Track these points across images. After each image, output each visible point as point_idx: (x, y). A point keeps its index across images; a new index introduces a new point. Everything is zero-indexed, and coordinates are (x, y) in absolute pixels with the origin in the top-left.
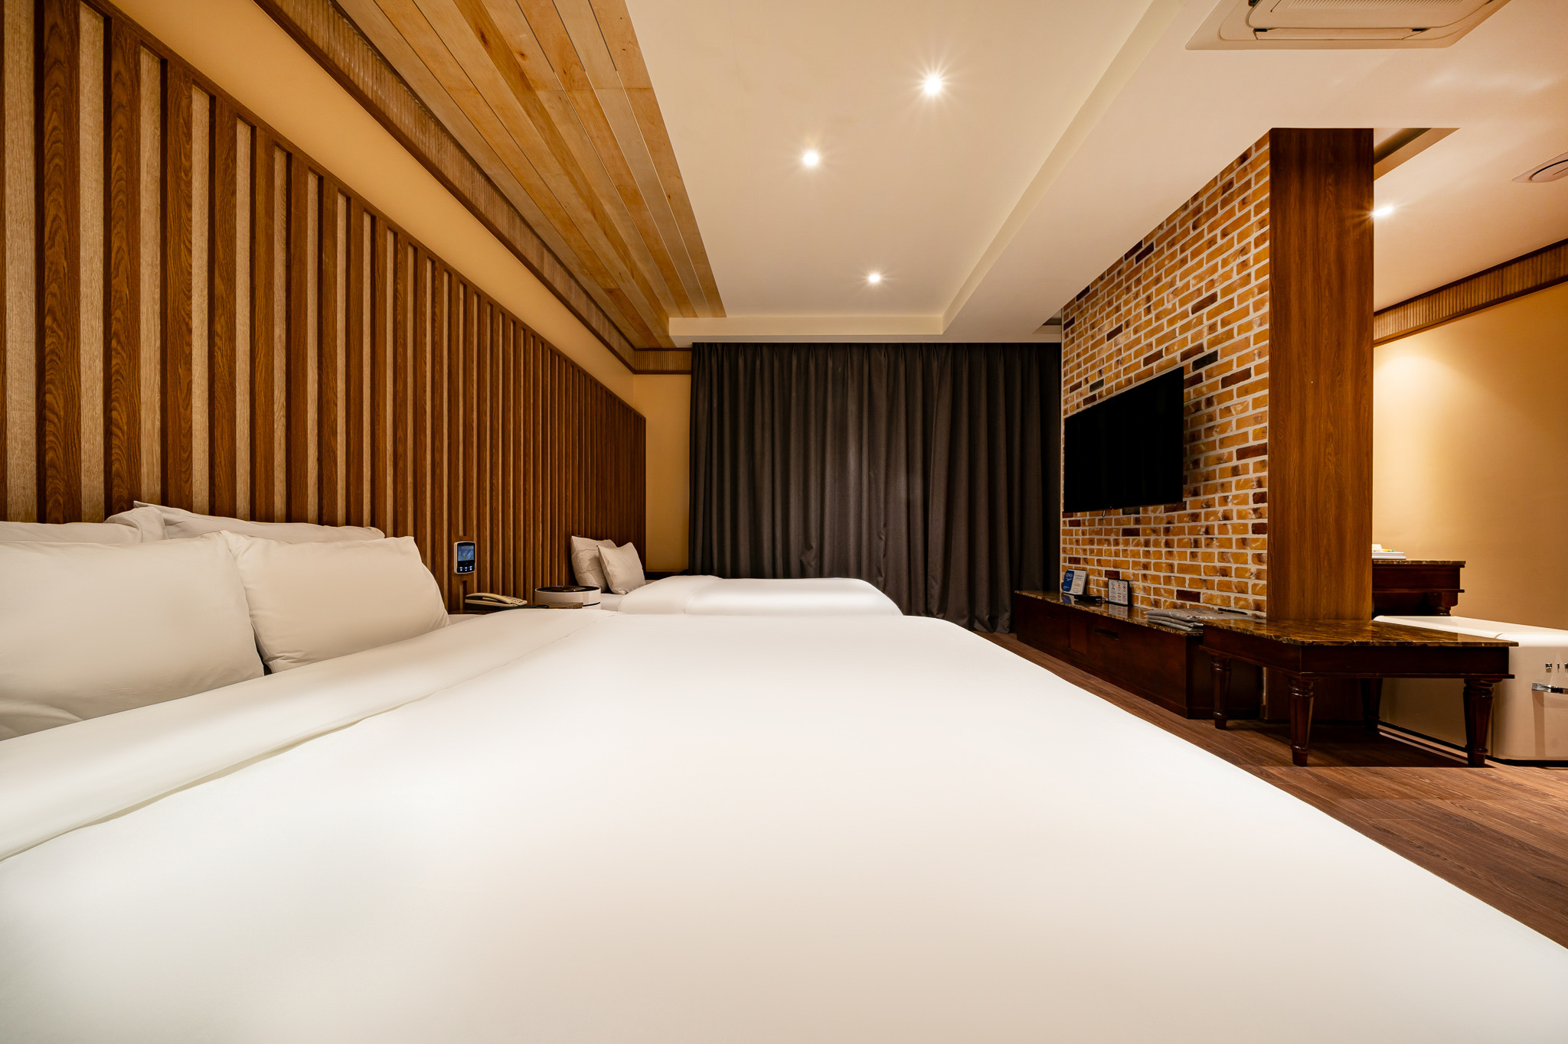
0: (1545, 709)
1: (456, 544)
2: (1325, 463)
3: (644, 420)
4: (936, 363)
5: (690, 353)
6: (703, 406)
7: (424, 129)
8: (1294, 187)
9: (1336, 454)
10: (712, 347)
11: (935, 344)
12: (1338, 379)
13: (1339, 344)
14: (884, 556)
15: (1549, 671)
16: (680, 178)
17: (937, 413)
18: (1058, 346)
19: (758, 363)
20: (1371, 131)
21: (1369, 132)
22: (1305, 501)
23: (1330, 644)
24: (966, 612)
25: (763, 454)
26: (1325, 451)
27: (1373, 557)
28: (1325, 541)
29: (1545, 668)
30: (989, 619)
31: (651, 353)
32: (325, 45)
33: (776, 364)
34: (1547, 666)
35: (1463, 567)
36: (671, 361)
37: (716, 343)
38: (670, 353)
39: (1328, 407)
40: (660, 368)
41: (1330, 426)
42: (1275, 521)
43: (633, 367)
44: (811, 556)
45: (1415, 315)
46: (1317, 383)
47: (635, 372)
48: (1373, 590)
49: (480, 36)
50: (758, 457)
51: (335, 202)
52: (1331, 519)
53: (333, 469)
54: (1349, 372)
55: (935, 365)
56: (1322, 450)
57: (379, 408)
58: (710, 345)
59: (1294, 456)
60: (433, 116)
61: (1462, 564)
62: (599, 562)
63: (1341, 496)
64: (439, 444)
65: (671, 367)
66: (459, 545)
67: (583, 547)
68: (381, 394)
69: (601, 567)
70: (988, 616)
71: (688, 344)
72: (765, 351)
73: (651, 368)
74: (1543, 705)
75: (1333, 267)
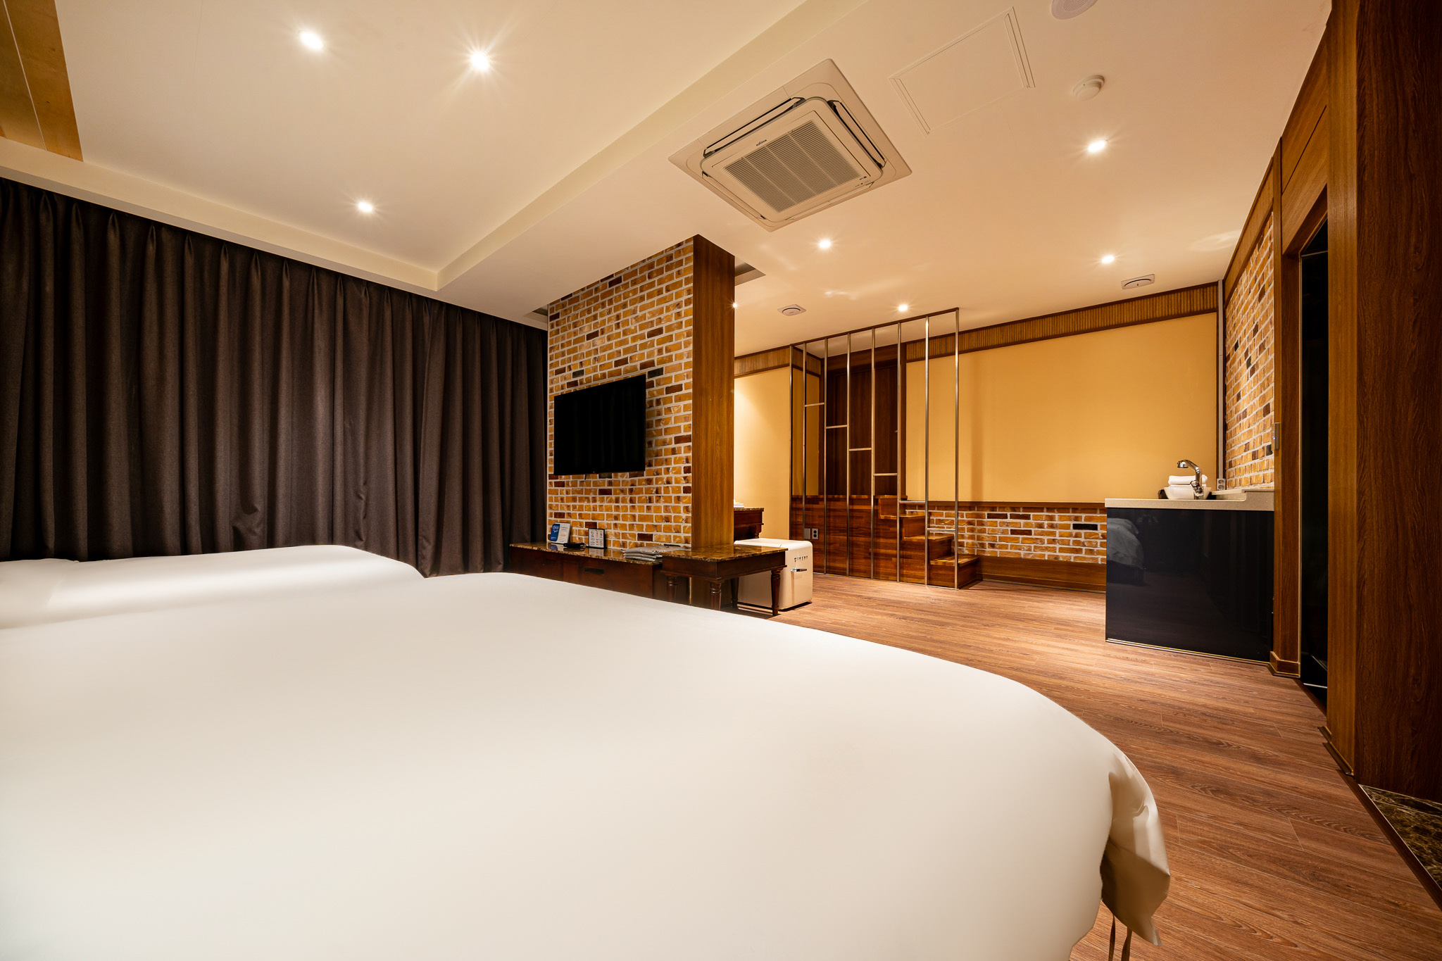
0: (795, 581)
2: (716, 450)
9: (720, 445)
18: (545, 333)
21: (733, 257)
22: (707, 472)
26: (716, 443)
27: (734, 506)
28: (716, 497)
34: (793, 558)
39: (717, 417)
41: (718, 428)
42: (694, 485)
46: (713, 401)
48: (734, 526)
52: (718, 484)
59: (705, 445)
61: (762, 510)
63: (722, 470)
74: (794, 579)
75: (719, 332)
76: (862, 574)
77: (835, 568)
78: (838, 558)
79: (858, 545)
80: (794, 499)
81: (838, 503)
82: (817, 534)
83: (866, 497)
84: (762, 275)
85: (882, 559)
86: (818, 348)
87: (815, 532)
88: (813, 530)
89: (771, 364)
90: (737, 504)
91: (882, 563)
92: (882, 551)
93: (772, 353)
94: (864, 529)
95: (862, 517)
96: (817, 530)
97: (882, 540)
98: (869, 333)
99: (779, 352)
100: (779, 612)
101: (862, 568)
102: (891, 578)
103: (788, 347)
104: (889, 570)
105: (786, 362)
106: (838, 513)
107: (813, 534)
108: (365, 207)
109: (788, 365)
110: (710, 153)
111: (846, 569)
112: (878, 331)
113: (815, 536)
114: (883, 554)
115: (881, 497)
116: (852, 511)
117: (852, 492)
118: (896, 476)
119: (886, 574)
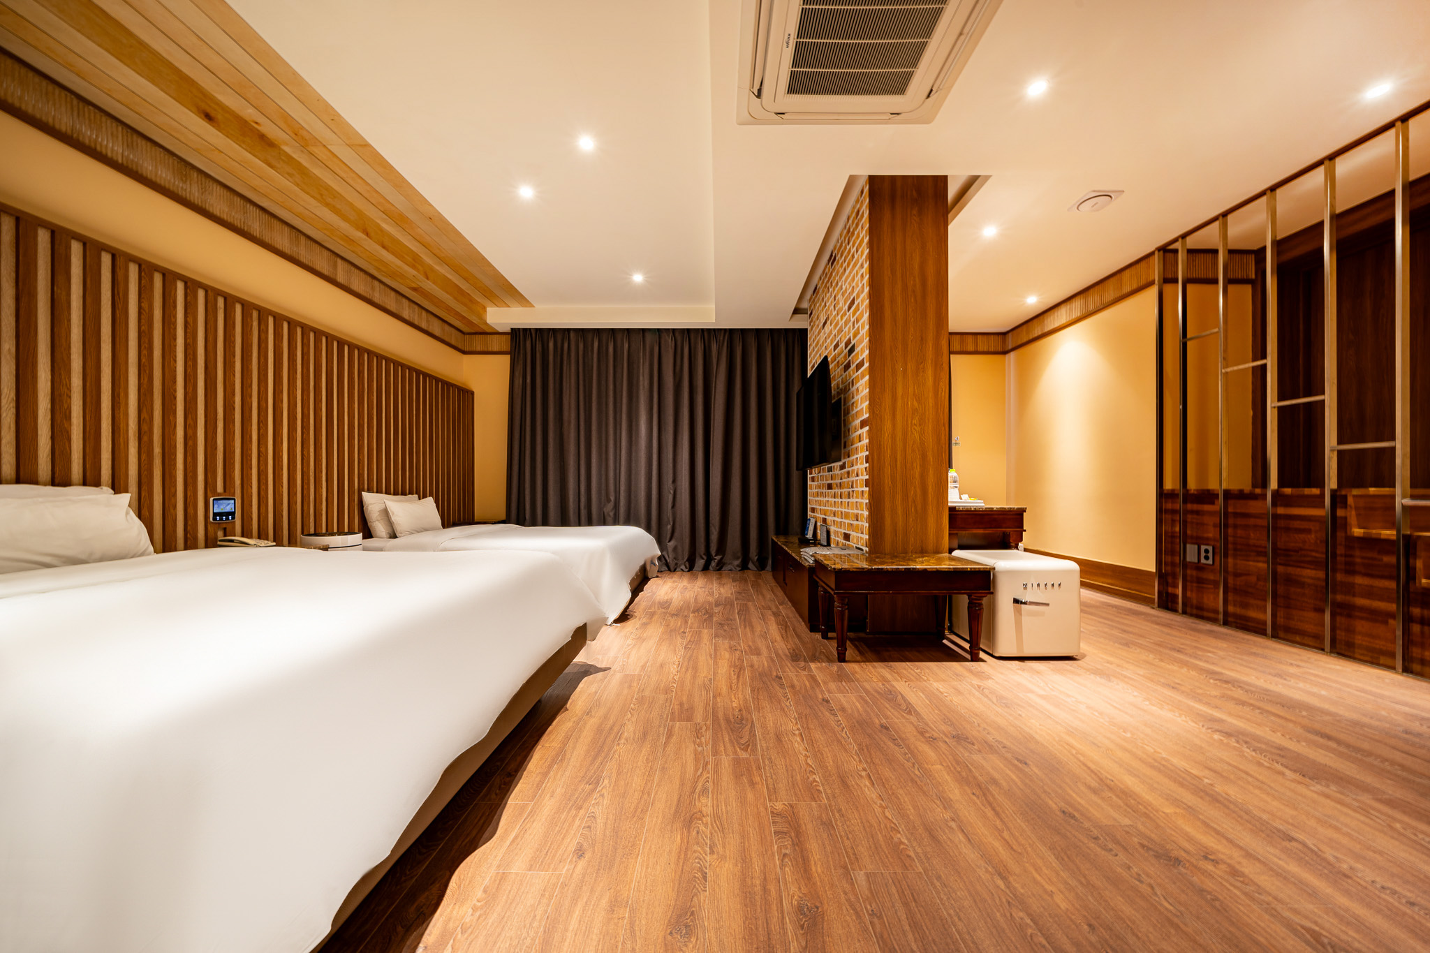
0: (1023, 618)
1: (212, 499)
2: (912, 432)
3: (472, 393)
4: (715, 345)
5: (509, 337)
6: (518, 382)
7: (184, 179)
8: (887, 216)
9: (920, 425)
10: (526, 331)
11: (714, 330)
12: (921, 366)
13: (922, 339)
14: (673, 506)
15: (1025, 588)
16: (430, 205)
17: (715, 387)
18: (806, 330)
19: (566, 345)
20: (946, 177)
21: (944, 179)
22: (896, 461)
23: (854, 570)
24: (739, 554)
25: (569, 422)
26: (911, 423)
27: (949, 504)
28: (912, 492)
29: (1022, 587)
30: (757, 560)
31: (478, 337)
32: (68, 129)
33: (581, 346)
34: (1024, 585)
35: (1025, 511)
36: (496, 342)
37: (530, 329)
38: (494, 337)
39: (914, 388)
40: (486, 349)
41: (916, 404)
42: (873, 477)
43: (463, 349)
44: (609, 508)
45: (1076, 308)
46: (905, 371)
47: (464, 352)
48: (949, 531)
49: (203, 117)
50: (566, 425)
51: (68, 248)
52: (917, 475)
53: (67, 444)
54: (930, 362)
55: (714, 347)
56: (910, 422)
57: (119, 397)
58: (525, 330)
59: (888, 426)
60: (193, 167)
61: (1024, 510)
62: (386, 513)
63: (924, 457)
64: (192, 423)
65: (495, 349)
66: (214, 500)
67: (374, 502)
68: (122, 386)
69: (388, 517)
70: (757, 557)
71: (508, 330)
72: (572, 335)
73: (478, 349)
74: (1021, 614)
75: (917, 280)
76: (1308, 640)
77: (1247, 619)
78: (1252, 601)
79: (1302, 585)
80: (1163, 496)
81: (1252, 503)
82: (1210, 555)
83: (1316, 491)
84: (987, 178)
85: (1362, 618)
86: (1210, 237)
87: (1207, 551)
88: (1203, 548)
89: (1127, 289)
90: (955, 498)
91: (1361, 626)
92: (1361, 601)
93: (1128, 271)
94: (1314, 554)
95: (1308, 531)
96: (1210, 548)
97: (1359, 580)
98: (1319, 175)
99: (1138, 266)
100: (982, 655)
101: (1309, 628)
102: (1382, 660)
103: (1152, 254)
104: (1379, 644)
105: (1151, 279)
106: (1252, 521)
107: (1203, 554)
108: (638, 278)
109: (1151, 283)
110: (760, 91)
111: (1265, 623)
112: (1343, 166)
113: (1206, 558)
114: (1362, 609)
115: (1355, 492)
116: (1276, 517)
117: (1281, 483)
118: (1393, 449)
119: (1371, 650)
